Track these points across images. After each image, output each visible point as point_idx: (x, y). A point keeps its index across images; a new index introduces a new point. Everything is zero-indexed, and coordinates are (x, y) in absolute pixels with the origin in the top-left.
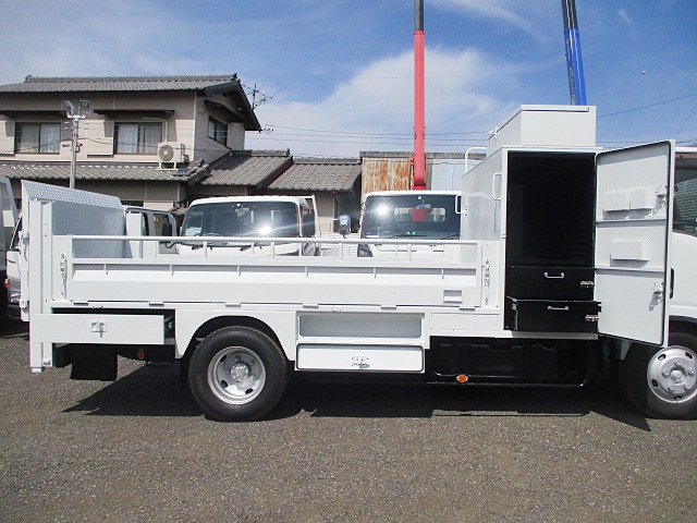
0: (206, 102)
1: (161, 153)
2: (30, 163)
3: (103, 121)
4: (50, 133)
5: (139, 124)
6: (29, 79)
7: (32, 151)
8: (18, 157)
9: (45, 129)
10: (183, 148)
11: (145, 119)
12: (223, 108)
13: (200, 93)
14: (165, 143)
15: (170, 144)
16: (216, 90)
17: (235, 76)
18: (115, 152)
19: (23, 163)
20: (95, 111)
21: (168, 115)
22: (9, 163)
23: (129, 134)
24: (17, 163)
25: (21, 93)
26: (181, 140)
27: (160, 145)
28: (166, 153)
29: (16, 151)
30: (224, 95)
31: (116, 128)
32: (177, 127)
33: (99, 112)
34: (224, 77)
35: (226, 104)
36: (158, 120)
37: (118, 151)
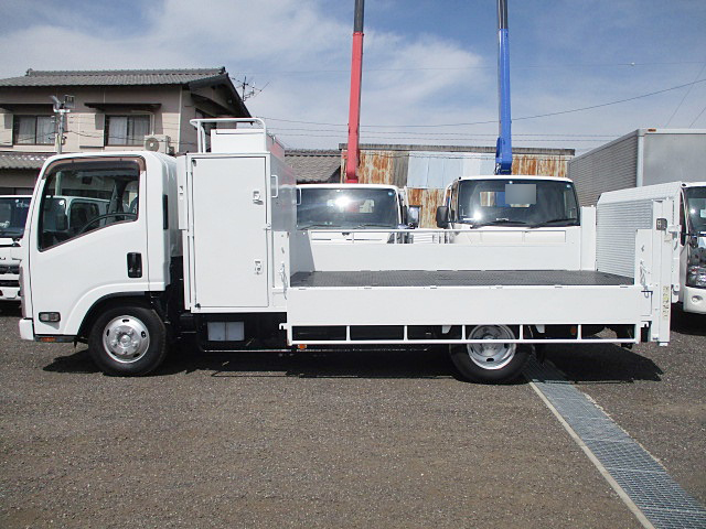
0: (192, 95)
1: (148, 145)
2: (27, 154)
3: (94, 114)
4: (45, 125)
5: (128, 117)
6: (30, 73)
7: (28, 142)
8: (16, 148)
9: (40, 121)
10: (168, 140)
11: (134, 112)
12: (209, 101)
13: (185, 87)
14: (152, 135)
15: (157, 137)
16: (202, 84)
17: (224, 69)
18: (106, 144)
19: (21, 154)
20: (86, 105)
21: (156, 109)
22: (7, 153)
23: (119, 126)
24: (15, 154)
25: (17, 87)
26: (166, 133)
27: (147, 137)
28: (152, 145)
29: (14, 142)
30: (213, 88)
31: (107, 123)
32: (164, 120)
33: (90, 105)
34: (213, 71)
35: (214, 97)
36: (146, 113)
37: (110, 143)
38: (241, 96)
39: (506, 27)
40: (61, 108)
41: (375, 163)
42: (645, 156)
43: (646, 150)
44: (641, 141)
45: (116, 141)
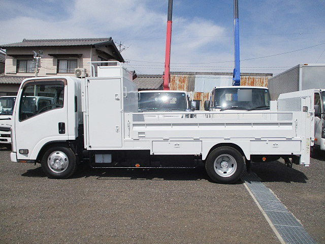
0: (96, 50)
1: (76, 73)
2: (23, 77)
3: (52, 59)
4: (31, 64)
5: (68, 60)
6: (25, 41)
7: (23, 71)
8: (18, 75)
9: (28, 62)
10: (85, 71)
11: (70, 58)
12: (104, 53)
13: (93, 46)
14: (78, 68)
15: (80, 69)
16: (101, 45)
17: (111, 38)
18: (58, 72)
19: (20, 77)
20: (49, 55)
21: (80, 56)
22: (14, 77)
23: (63, 65)
24: (17, 77)
25: (18, 47)
26: (85, 67)
27: (76, 69)
28: (78, 73)
29: (17, 72)
30: (106, 46)
31: (58, 63)
32: (84, 61)
33: (51, 55)
34: (106, 39)
35: (106, 51)
36: (76, 58)
37: (59, 72)
38: (119, 50)
39: (238, 18)
40: (37, 56)
41: (180, 81)
42: (303, 77)
43: (303, 74)
44: (301, 70)
45: (62, 71)
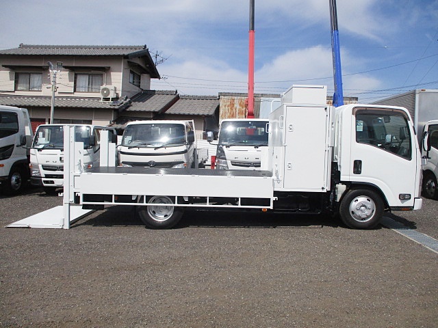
0: (128, 62)
1: (102, 92)
2: (24, 97)
3: (67, 72)
4: (36, 79)
5: (89, 75)
6: (22, 46)
7: (25, 89)
8: (17, 93)
9: (31, 75)
10: (115, 89)
11: (93, 72)
12: (139, 66)
13: (125, 57)
14: (104, 86)
15: (108, 87)
17: (145, 46)
18: (75, 91)
19: (20, 96)
20: (64, 67)
21: (107, 70)
22: (11, 96)
23: (83, 80)
24: (16, 96)
26: (114, 84)
27: (102, 87)
28: (105, 92)
29: (16, 89)
30: (139, 57)
31: (76, 78)
32: (112, 77)
33: (66, 67)
34: (139, 47)
35: (138, 62)
36: (100, 72)
37: (77, 90)
38: (154, 62)
39: (337, 30)
40: (55, 69)
41: (240, 105)
42: (420, 105)
43: (420, 101)
44: (417, 96)
45: (81, 90)
